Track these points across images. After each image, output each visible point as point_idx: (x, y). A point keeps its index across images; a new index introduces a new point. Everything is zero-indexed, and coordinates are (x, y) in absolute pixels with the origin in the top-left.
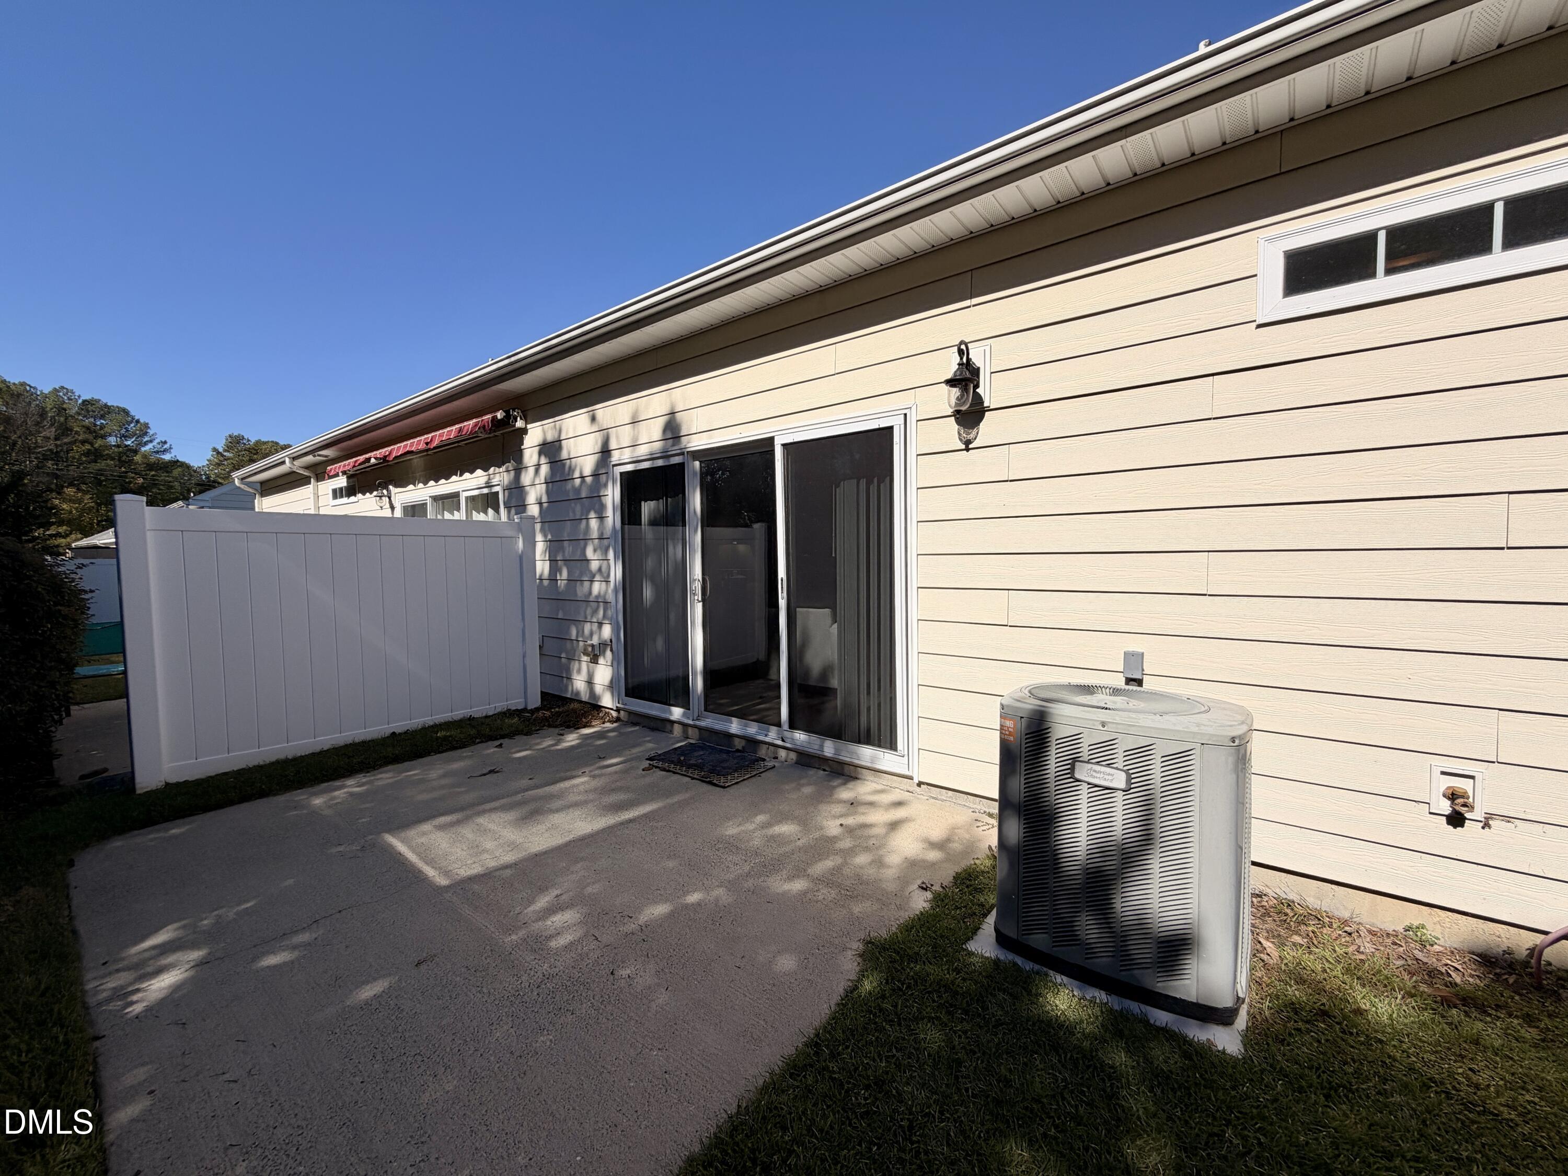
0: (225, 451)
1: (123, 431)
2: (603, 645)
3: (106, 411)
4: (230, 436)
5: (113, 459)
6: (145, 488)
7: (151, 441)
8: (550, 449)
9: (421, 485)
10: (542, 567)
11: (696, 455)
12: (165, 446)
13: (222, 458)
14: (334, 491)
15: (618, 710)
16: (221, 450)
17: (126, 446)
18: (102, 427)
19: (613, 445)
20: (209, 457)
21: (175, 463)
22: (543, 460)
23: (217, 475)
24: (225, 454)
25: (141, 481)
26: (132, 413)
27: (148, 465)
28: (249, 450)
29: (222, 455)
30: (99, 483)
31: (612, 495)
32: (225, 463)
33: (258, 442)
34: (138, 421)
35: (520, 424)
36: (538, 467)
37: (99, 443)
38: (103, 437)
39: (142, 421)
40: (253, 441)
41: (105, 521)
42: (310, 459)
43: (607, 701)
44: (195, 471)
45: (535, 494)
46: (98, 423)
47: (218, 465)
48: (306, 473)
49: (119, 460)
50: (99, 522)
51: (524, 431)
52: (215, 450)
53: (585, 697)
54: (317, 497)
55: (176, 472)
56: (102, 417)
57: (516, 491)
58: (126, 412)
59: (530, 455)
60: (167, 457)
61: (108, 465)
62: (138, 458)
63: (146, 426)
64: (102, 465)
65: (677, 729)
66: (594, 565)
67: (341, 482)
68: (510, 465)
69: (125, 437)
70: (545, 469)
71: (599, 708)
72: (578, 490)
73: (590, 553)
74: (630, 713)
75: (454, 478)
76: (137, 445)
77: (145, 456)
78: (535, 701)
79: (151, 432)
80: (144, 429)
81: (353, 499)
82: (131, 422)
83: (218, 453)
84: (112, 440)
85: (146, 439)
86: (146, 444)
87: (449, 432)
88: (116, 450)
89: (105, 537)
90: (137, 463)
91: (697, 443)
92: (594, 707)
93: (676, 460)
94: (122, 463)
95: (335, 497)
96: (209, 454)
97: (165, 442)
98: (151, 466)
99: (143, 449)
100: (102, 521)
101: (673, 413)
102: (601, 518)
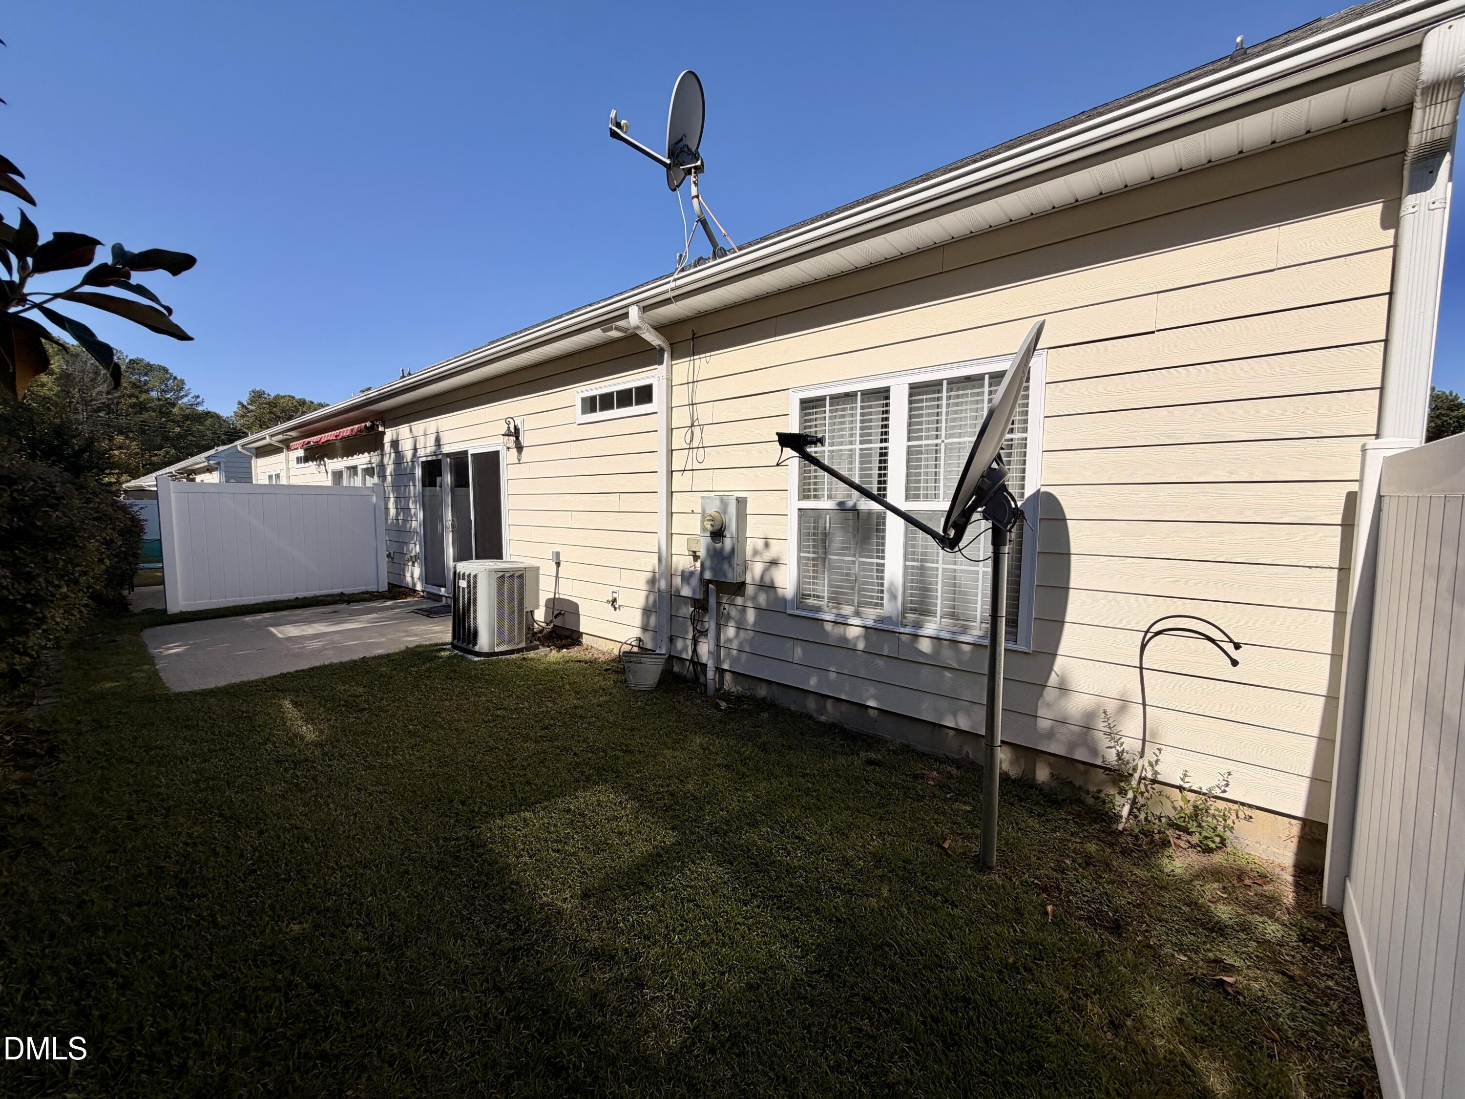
0: (249, 404)
1: (163, 387)
2: (417, 557)
3: (149, 368)
4: (253, 391)
5: (154, 411)
6: (181, 436)
7: (186, 396)
8: (395, 444)
9: (340, 459)
10: (392, 512)
11: (448, 455)
12: (198, 400)
13: (246, 411)
14: (297, 458)
15: (423, 591)
16: (245, 403)
17: (166, 399)
18: (146, 383)
19: (418, 447)
20: (235, 409)
21: (208, 414)
22: (392, 451)
23: (243, 425)
24: (249, 407)
25: (178, 430)
26: (171, 371)
27: (183, 415)
28: (269, 403)
29: (247, 408)
30: (143, 432)
31: (418, 472)
32: (249, 414)
33: (277, 397)
34: (175, 378)
35: (381, 429)
36: (390, 453)
37: (143, 397)
38: (147, 392)
39: (179, 378)
40: (273, 395)
41: (149, 464)
42: (280, 437)
43: (419, 587)
44: (224, 421)
45: (390, 469)
46: (142, 379)
47: (243, 416)
48: (281, 446)
49: (160, 411)
50: (144, 465)
51: (384, 433)
52: (240, 403)
53: (410, 586)
54: (288, 461)
55: (208, 422)
56: (146, 374)
57: (382, 466)
58: (166, 370)
59: (387, 447)
60: (200, 409)
61: (150, 416)
62: (175, 410)
63: (182, 382)
64: (145, 416)
65: (444, 599)
66: (413, 511)
67: (301, 453)
68: (379, 452)
69: (165, 392)
70: (393, 455)
71: (415, 591)
72: (405, 469)
73: (411, 506)
74: (428, 593)
75: (355, 457)
76: (175, 399)
77: (181, 409)
78: (384, 587)
79: (186, 387)
80: (180, 385)
81: (307, 465)
82: (170, 379)
83: (243, 406)
84: (154, 394)
85: (182, 393)
86: (182, 397)
87: (346, 431)
88: (158, 403)
89: (149, 480)
90: (175, 415)
91: (446, 449)
92: (413, 591)
93: (440, 457)
94: (162, 414)
95: (298, 463)
96: (235, 408)
97: (198, 397)
98: (186, 417)
99: (180, 402)
100: (146, 465)
101: (438, 432)
102: (415, 485)
